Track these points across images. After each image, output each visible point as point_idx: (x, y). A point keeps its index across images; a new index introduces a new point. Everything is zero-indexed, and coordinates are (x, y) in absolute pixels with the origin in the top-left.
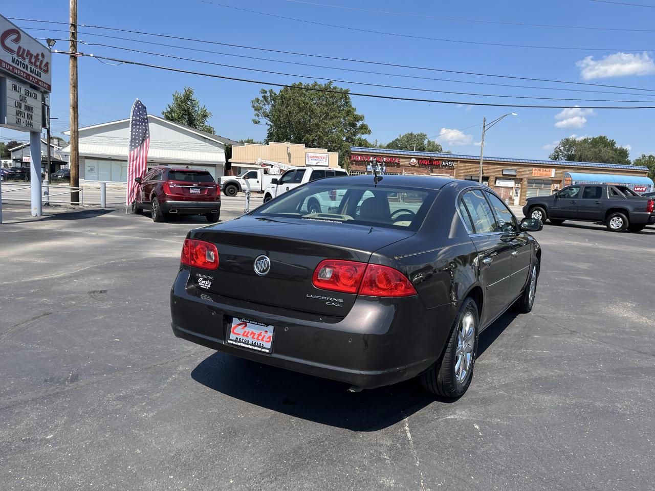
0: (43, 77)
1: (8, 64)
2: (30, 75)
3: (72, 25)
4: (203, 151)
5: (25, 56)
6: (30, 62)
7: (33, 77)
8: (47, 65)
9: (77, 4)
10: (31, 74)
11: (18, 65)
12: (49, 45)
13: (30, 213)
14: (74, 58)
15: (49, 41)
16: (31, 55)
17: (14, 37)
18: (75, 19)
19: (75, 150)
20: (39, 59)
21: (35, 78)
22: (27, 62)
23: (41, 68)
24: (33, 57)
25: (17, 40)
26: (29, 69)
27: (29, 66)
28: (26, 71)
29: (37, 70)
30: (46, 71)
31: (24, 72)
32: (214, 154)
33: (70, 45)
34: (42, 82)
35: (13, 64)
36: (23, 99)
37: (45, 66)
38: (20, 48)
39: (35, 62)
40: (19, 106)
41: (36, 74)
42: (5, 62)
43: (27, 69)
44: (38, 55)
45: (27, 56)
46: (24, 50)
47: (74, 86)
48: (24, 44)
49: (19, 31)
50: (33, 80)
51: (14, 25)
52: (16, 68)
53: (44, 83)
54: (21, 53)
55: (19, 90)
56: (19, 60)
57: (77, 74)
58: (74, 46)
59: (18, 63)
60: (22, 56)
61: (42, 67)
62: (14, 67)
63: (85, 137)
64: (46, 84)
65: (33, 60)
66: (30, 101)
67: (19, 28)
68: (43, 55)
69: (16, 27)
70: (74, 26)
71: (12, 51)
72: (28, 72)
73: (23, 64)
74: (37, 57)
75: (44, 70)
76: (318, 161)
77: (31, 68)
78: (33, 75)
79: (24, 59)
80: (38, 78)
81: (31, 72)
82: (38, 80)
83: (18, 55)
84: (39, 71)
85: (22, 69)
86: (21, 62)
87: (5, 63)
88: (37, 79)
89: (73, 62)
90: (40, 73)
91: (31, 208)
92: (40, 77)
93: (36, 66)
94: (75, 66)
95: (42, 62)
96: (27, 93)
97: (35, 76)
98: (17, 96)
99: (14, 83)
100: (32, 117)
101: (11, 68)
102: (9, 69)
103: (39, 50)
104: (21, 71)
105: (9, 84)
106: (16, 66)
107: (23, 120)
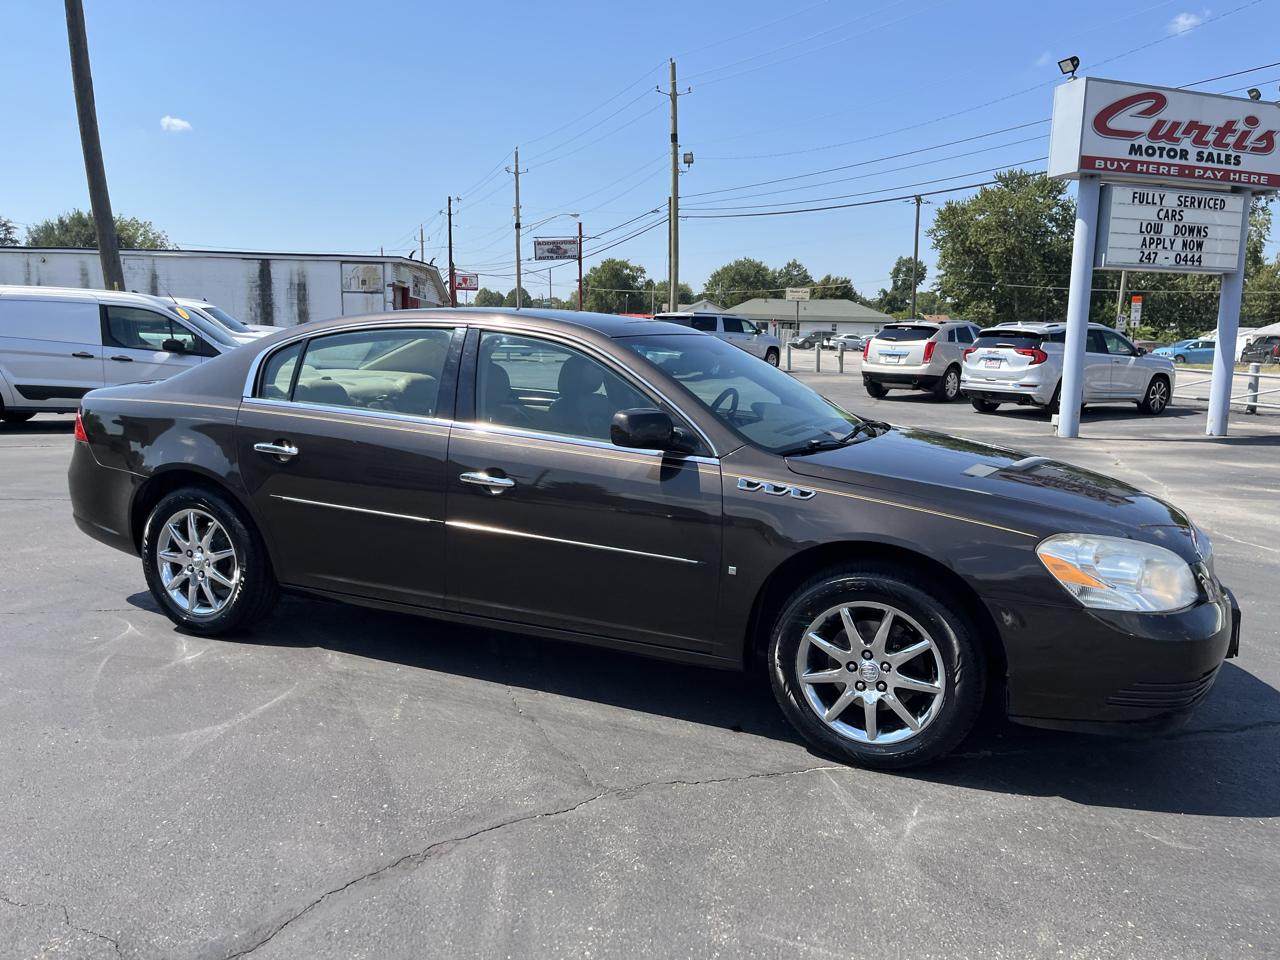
0: (1251, 163)
1: (1119, 160)
2: (1192, 168)
5: (1178, 134)
6: (1198, 141)
7: (1206, 169)
8: (1268, 135)
10: (1203, 164)
11: (1149, 155)
13: (1203, 430)
16: (1205, 129)
17: (1144, 106)
20: (1234, 131)
21: (1213, 170)
22: (1186, 143)
23: (1239, 146)
24: (1212, 131)
25: (1152, 111)
26: (1192, 156)
27: (1193, 152)
28: (1183, 162)
29: (1225, 153)
30: (1266, 149)
31: (1169, 165)
34: (1242, 172)
35: (1133, 157)
36: (1171, 216)
37: (1260, 139)
38: (1160, 124)
39: (1220, 138)
40: (1158, 229)
41: (1220, 162)
42: (1102, 158)
43: (1184, 158)
44: (1231, 123)
45: (1187, 132)
46: (1176, 124)
48: (1178, 112)
49: (1161, 92)
50: (1209, 174)
52: (1142, 163)
53: (1250, 174)
54: (1165, 131)
56: (1156, 146)
59: (1150, 150)
60: (1170, 136)
61: (1247, 143)
62: (1135, 163)
64: (1260, 175)
65: (1210, 137)
66: (1191, 217)
68: (1253, 121)
69: (1151, 86)
71: (1129, 135)
72: (1192, 160)
73: (1172, 150)
74: (1226, 129)
75: (1254, 149)
77: (1200, 154)
78: (1210, 164)
79: (1177, 140)
80: (1232, 167)
81: (1200, 160)
82: (1228, 172)
83: (1154, 137)
84: (1235, 154)
85: (1165, 159)
86: (1162, 149)
87: (1105, 160)
88: (1219, 170)
90: (1237, 157)
92: (1238, 163)
93: (1225, 146)
95: (1245, 135)
96: (1189, 203)
97: (1216, 165)
98: (1149, 213)
99: (1136, 190)
100: (1200, 245)
101: (1125, 167)
102: (1119, 168)
103: (1240, 114)
104: (1159, 164)
105: (1120, 195)
106: (1145, 158)
107: (1162, 254)
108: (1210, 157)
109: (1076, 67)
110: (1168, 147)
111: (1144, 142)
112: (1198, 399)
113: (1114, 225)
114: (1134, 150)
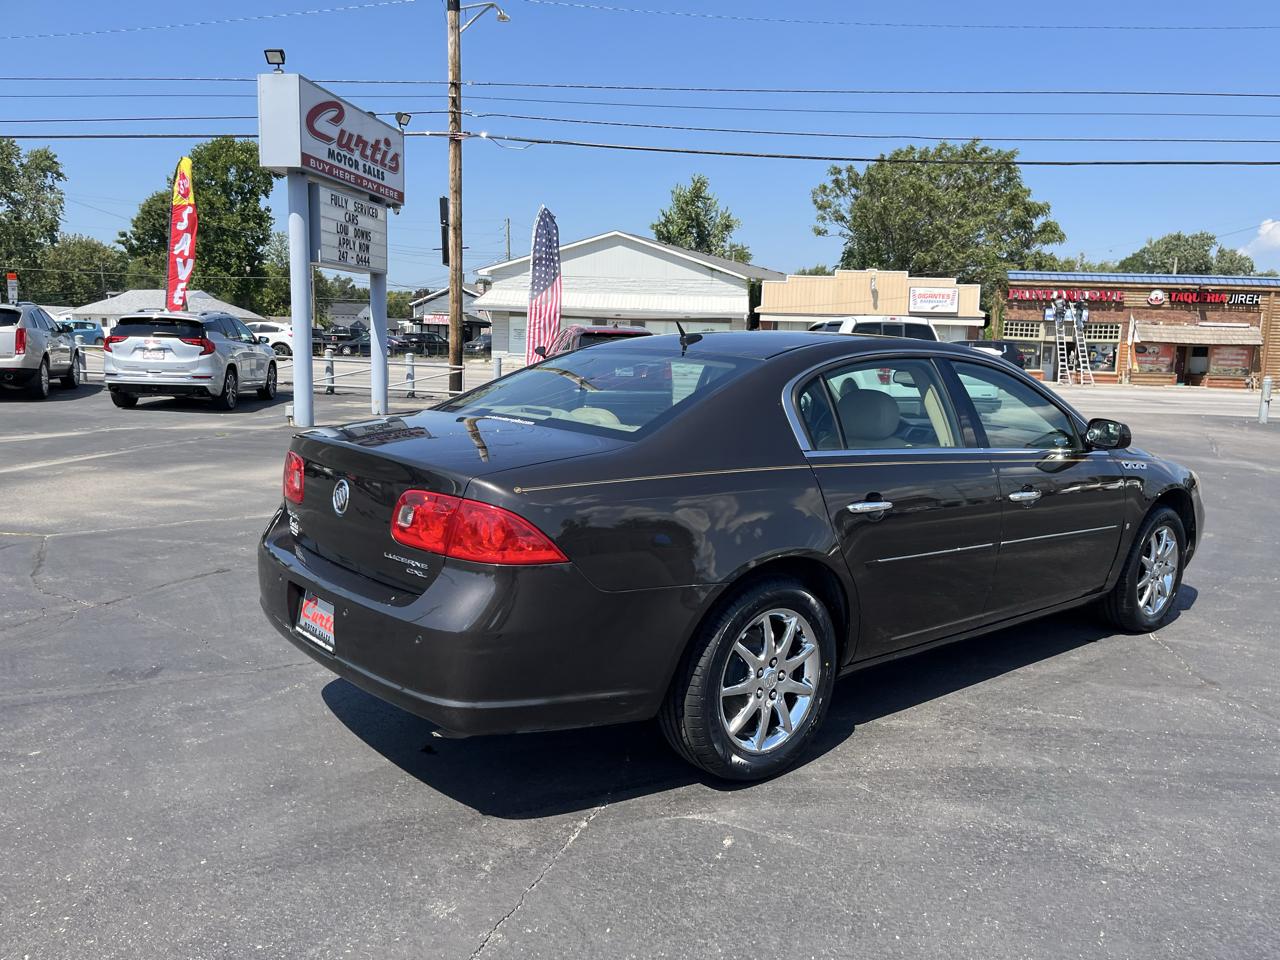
0: (390, 179)
1: (321, 161)
2: (362, 178)
3: (453, 84)
4: (707, 294)
5: (352, 146)
6: (363, 155)
7: (368, 180)
8: (395, 157)
9: (459, 46)
10: (366, 176)
11: (340, 161)
12: (400, 124)
13: (369, 410)
14: (457, 142)
15: (399, 116)
16: (365, 144)
17: (333, 114)
18: (457, 75)
19: (457, 302)
20: (380, 149)
21: (372, 182)
22: (356, 156)
23: (383, 163)
24: (369, 147)
25: (337, 120)
26: (361, 167)
27: (361, 163)
28: (355, 172)
29: (376, 168)
30: (395, 169)
31: (350, 173)
32: (728, 299)
33: (450, 120)
34: (385, 187)
35: (331, 161)
36: (353, 219)
37: (392, 159)
38: (342, 132)
39: (373, 154)
40: (345, 230)
41: (375, 176)
42: (314, 158)
43: (357, 167)
44: (378, 142)
45: (357, 145)
46: (351, 136)
47: (456, 192)
48: (351, 124)
49: (342, 104)
50: (370, 186)
51: (332, 95)
52: (337, 168)
53: (390, 189)
54: (345, 141)
55: (344, 204)
56: (342, 153)
57: (460, 170)
58: (456, 121)
59: (339, 158)
60: (347, 146)
61: (386, 162)
62: (332, 166)
63: (508, 277)
64: (394, 191)
65: (369, 152)
66: (365, 222)
67: (338, 98)
68: (387, 143)
69: (335, 96)
70: (456, 85)
71: (327, 139)
72: (360, 173)
73: (350, 159)
74: (376, 147)
75: (390, 168)
76: (935, 304)
77: (365, 165)
78: (369, 177)
79: (352, 150)
80: (380, 181)
81: (365, 172)
82: (379, 185)
83: (340, 145)
84: (381, 170)
85: (347, 168)
86: (345, 157)
87: (316, 159)
88: (375, 183)
89: (455, 149)
90: (383, 173)
91: (370, 402)
92: (383, 179)
93: (376, 162)
94: (458, 157)
95: (385, 153)
96: (360, 209)
97: (373, 178)
98: (339, 215)
99: (334, 193)
100: (368, 248)
101: (327, 168)
102: (323, 170)
103: (380, 134)
104: (345, 171)
105: (325, 194)
106: (336, 163)
107: (351, 254)
108: (370, 173)
109: (283, 59)
110: (348, 156)
111: (334, 147)
112: (285, 383)
113: (324, 224)
114: (331, 154)
